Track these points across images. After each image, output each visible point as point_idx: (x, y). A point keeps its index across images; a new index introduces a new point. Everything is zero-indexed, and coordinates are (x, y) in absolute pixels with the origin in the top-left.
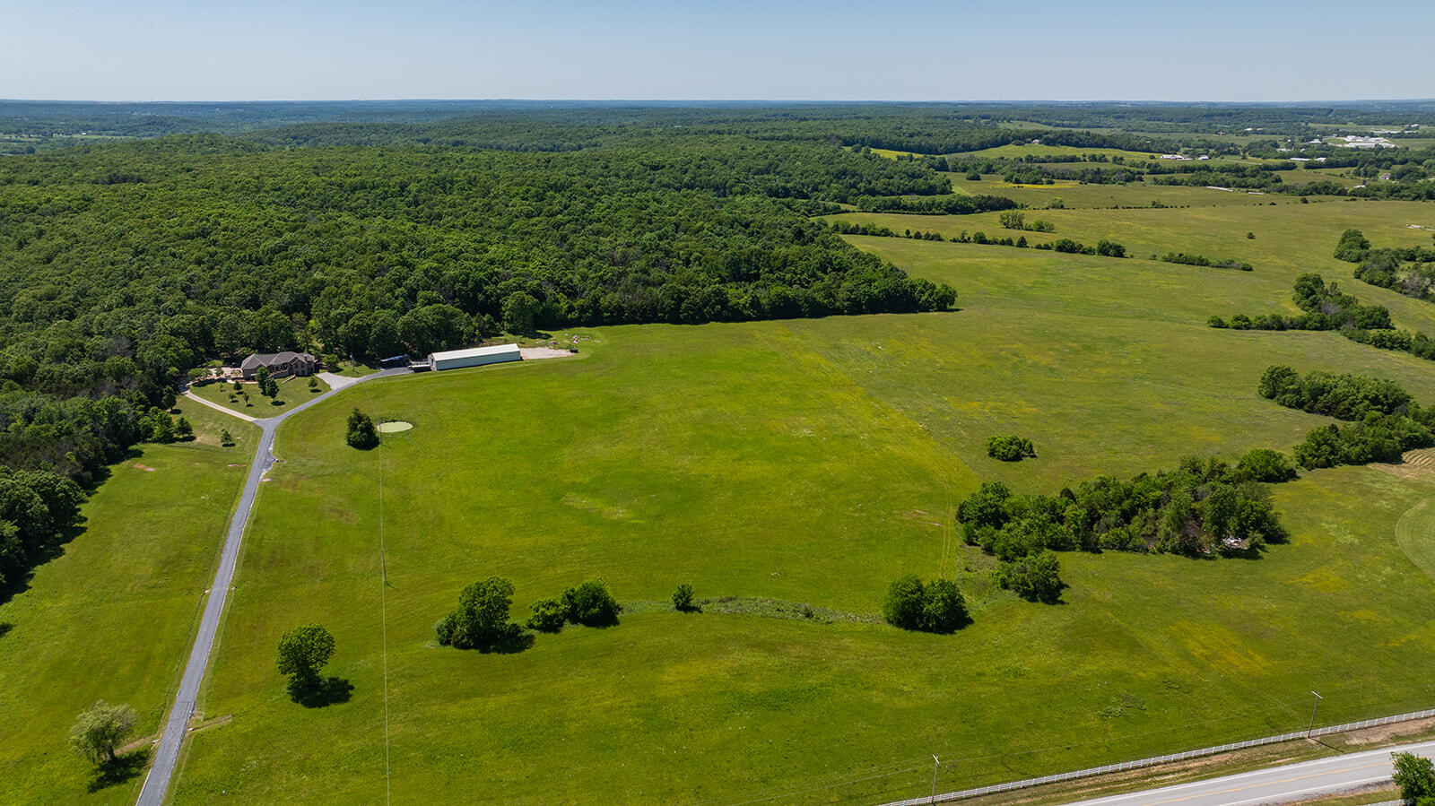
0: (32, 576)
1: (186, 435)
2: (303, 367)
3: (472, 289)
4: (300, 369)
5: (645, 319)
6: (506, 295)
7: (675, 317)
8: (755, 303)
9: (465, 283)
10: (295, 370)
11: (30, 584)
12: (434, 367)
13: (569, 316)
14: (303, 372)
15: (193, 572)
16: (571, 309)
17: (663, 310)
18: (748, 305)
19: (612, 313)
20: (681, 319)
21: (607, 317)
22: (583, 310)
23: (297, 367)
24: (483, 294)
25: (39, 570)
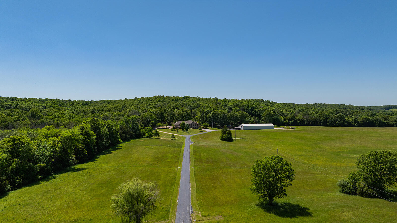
0: (98, 158)
1: (157, 137)
2: (195, 125)
3: (250, 110)
4: (194, 126)
5: (313, 125)
6: (262, 112)
7: (325, 124)
8: (356, 121)
9: (248, 107)
10: (193, 126)
11: (96, 160)
12: (242, 129)
13: (285, 122)
14: (195, 127)
15: (170, 161)
16: (285, 120)
17: (320, 121)
18: (353, 121)
19: (301, 122)
20: (328, 125)
21: (299, 123)
22: (289, 120)
23: (193, 125)
24: (254, 111)
25: (101, 157)
